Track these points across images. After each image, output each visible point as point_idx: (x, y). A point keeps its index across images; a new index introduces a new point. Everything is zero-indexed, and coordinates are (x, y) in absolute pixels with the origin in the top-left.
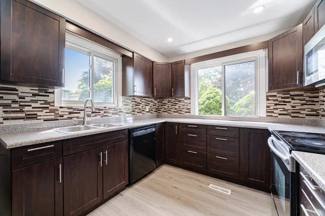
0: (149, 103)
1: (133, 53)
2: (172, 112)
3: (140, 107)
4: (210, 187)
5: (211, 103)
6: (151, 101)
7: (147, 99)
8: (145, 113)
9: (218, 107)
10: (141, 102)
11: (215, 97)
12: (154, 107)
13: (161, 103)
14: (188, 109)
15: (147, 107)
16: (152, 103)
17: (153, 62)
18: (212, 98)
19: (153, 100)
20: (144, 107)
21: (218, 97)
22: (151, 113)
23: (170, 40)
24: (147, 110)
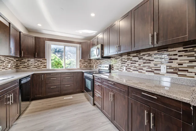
0: (11, 61)
1: (10, 24)
2: (32, 68)
3: (4, 64)
4: (64, 98)
5: (53, 62)
6: (12, 60)
7: (9, 58)
8: (8, 69)
9: (57, 64)
10: (5, 60)
11: (55, 59)
12: (14, 64)
13: (21, 61)
14: (44, 66)
15: (9, 65)
16: (12, 62)
17: (20, 32)
18: (54, 60)
19: (13, 59)
20: (7, 64)
21: (56, 59)
22: (12, 69)
23: (39, 25)
24: (9, 67)
